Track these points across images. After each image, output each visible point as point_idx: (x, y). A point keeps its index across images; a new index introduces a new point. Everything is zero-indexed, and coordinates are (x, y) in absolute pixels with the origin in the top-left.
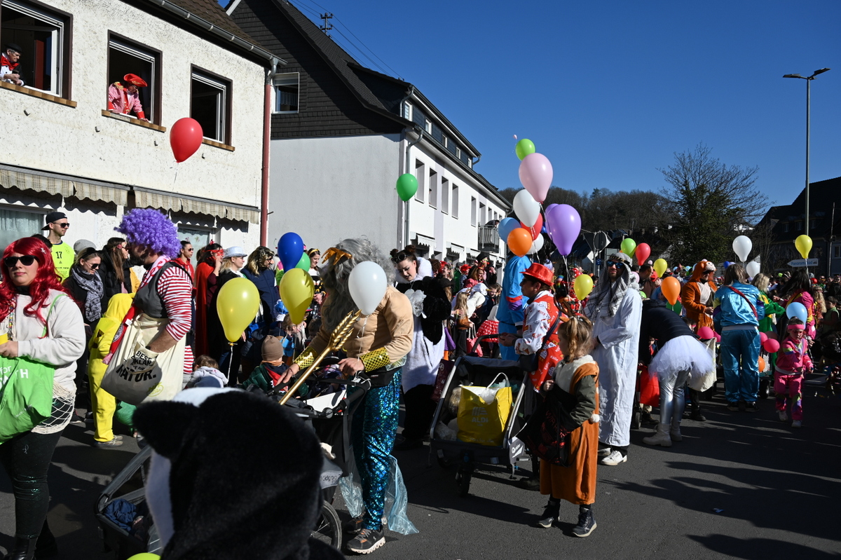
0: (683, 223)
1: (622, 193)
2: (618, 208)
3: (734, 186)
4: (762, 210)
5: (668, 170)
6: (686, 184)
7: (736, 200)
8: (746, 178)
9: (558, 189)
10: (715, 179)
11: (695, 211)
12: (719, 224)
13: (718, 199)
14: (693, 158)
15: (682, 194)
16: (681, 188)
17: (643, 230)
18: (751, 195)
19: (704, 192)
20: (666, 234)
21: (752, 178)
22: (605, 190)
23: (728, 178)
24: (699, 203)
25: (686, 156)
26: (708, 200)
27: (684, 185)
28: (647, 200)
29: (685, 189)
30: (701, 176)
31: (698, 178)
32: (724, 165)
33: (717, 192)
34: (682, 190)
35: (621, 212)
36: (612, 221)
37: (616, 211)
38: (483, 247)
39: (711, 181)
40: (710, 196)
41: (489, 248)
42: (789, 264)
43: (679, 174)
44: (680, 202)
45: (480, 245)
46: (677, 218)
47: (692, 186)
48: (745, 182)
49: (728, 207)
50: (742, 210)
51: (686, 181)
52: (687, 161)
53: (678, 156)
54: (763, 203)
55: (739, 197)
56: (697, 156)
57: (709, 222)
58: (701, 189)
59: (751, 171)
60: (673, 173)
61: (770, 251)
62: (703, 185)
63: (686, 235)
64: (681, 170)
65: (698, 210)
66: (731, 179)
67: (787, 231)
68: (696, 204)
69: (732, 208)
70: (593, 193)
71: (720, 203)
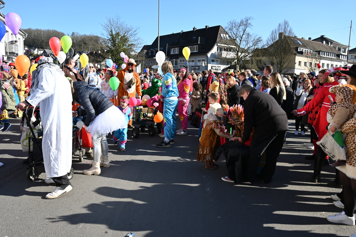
0: (110, 49)
1: (85, 35)
2: (83, 42)
3: (131, 34)
4: (141, 45)
5: (104, 24)
6: (111, 31)
7: (131, 40)
8: (136, 31)
9: (55, 30)
10: (123, 30)
11: (115, 44)
12: (125, 50)
13: (124, 40)
14: (114, 20)
15: (110, 36)
16: (109, 33)
17: (94, 51)
18: (137, 39)
19: (119, 35)
20: (104, 53)
21: (138, 31)
22: (77, 33)
23: (128, 30)
24: (117, 40)
25: (111, 19)
26: (121, 39)
27: (111, 32)
28: (96, 39)
29: (111, 34)
30: (118, 29)
31: (116, 29)
32: (127, 25)
33: (124, 36)
34: (110, 34)
35: (85, 43)
36: (81, 47)
37: (83, 43)
38: (8, 54)
39: (122, 31)
40: (121, 38)
41: (12, 55)
42: (152, 67)
43: (109, 27)
44: (109, 39)
45: (6, 53)
46: (108, 46)
47: (114, 33)
48: (135, 33)
49: (128, 43)
50: (134, 45)
51: (111, 30)
52: (112, 21)
53: (108, 18)
54: (142, 42)
55: (133, 39)
56: (116, 19)
57: (121, 49)
58: (118, 34)
59: (137, 28)
60: (106, 26)
61: (145, 62)
62: (118, 33)
63: (112, 54)
64: (109, 25)
65: (116, 43)
66: (130, 31)
67: (150, 55)
68: (116, 41)
69: (130, 43)
70: (72, 34)
71: (125, 41)
